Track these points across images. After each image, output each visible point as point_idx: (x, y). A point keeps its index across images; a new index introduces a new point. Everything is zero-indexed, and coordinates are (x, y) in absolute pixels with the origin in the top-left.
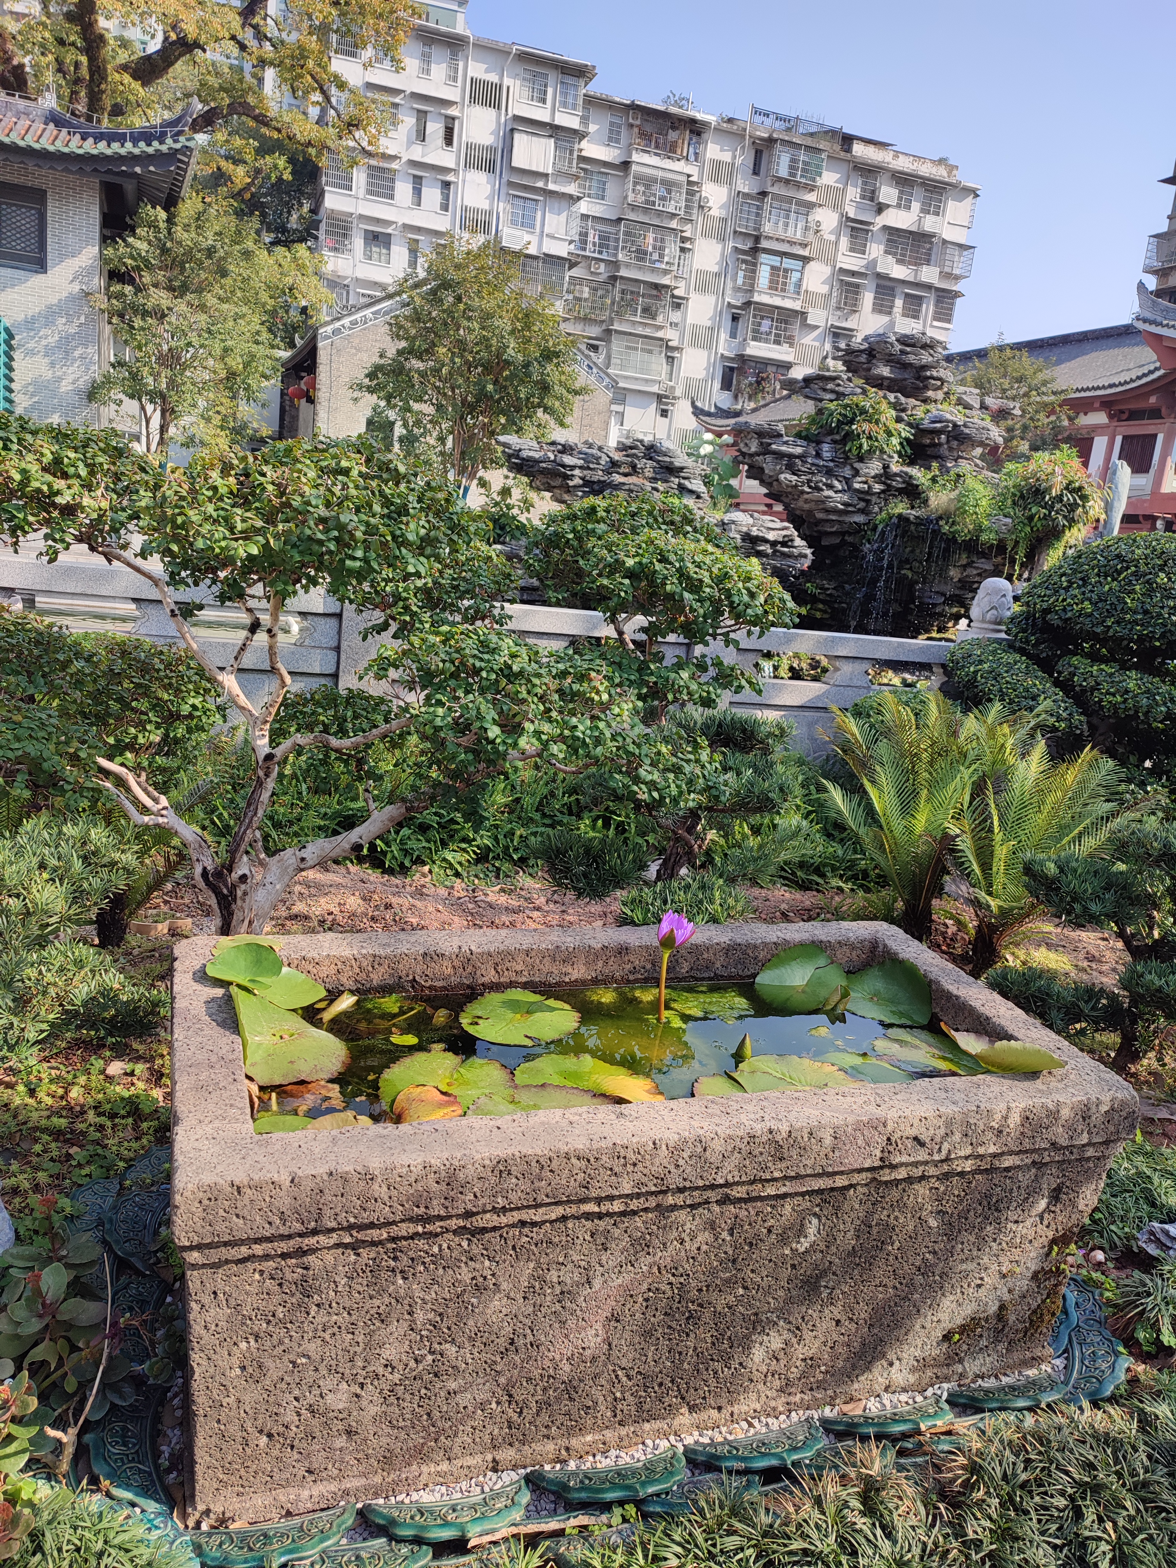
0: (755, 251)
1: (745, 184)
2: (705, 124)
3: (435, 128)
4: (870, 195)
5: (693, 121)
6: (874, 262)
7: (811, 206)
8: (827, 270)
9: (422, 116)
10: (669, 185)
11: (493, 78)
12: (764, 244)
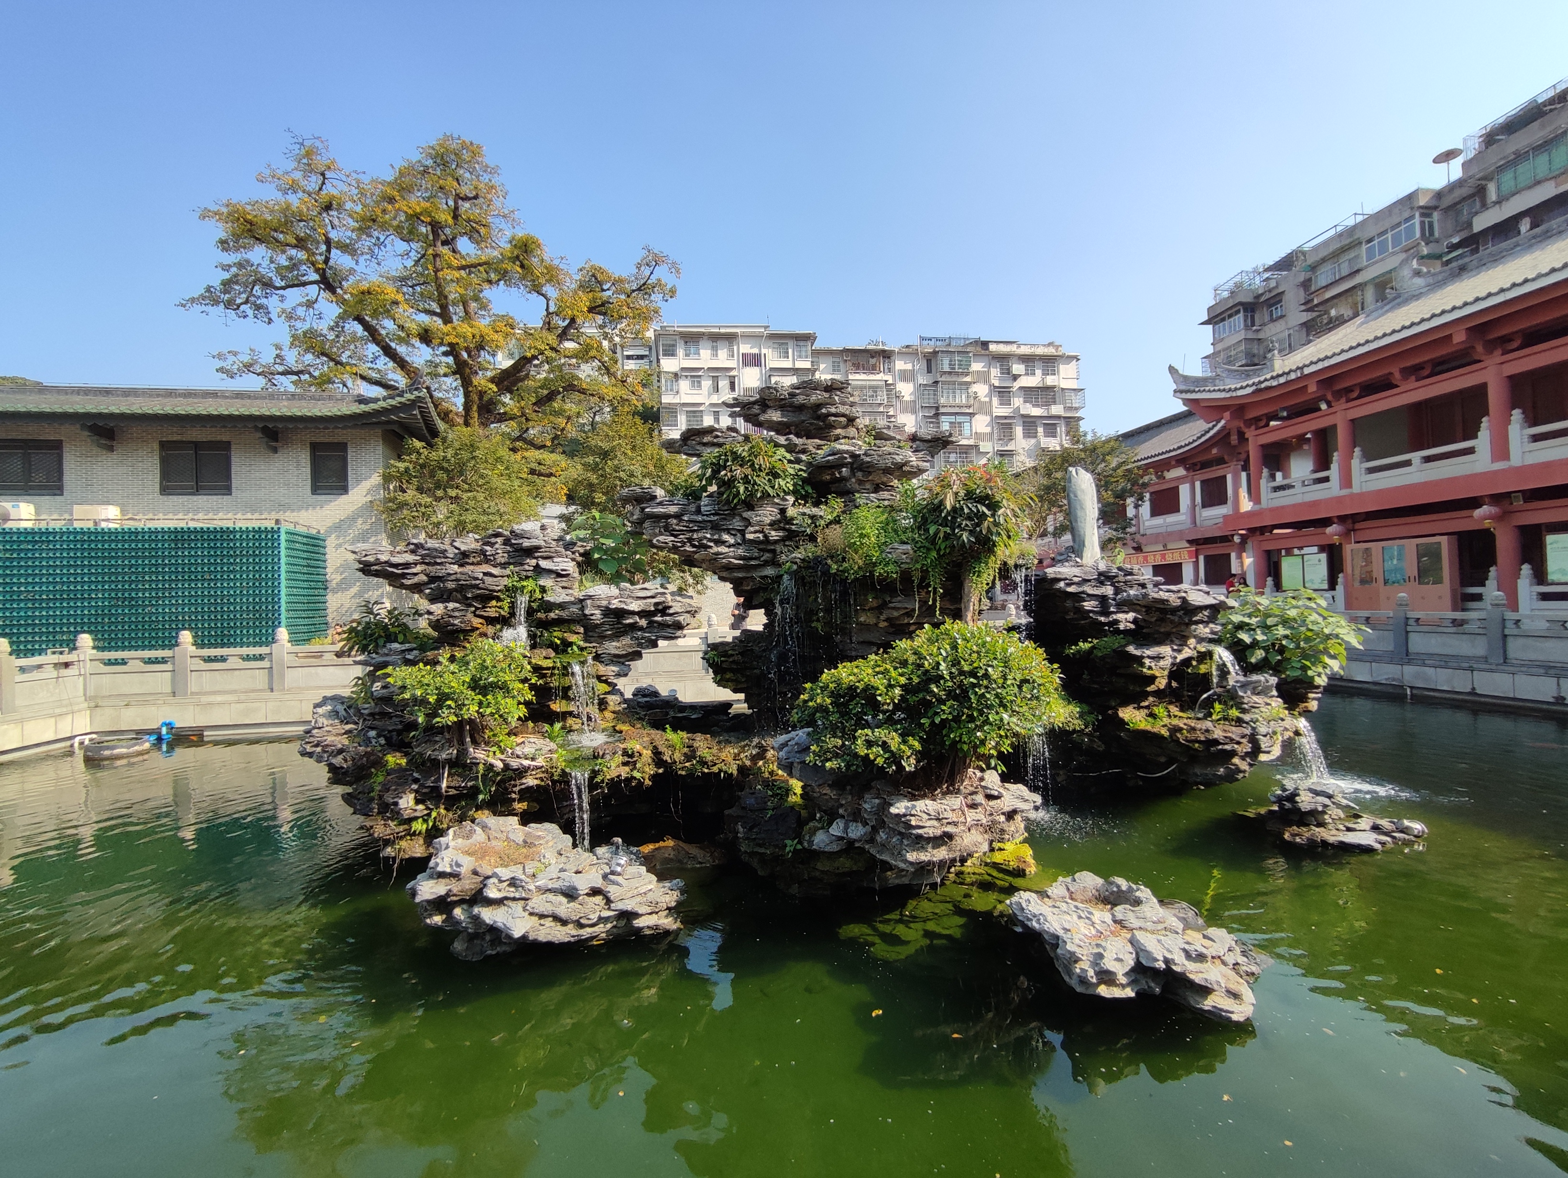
0: (937, 415)
1: (923, 379)
2: (892, 352)
3: (724, 384)
4: (1007, 371)
5: (884, 351)
6: (1018, 408)
7: (968, 384)
8: (988, 418)
9: (715, 379)
10: (875, 389)
11: (755, 351)
12: (942, 410)
